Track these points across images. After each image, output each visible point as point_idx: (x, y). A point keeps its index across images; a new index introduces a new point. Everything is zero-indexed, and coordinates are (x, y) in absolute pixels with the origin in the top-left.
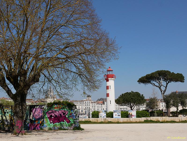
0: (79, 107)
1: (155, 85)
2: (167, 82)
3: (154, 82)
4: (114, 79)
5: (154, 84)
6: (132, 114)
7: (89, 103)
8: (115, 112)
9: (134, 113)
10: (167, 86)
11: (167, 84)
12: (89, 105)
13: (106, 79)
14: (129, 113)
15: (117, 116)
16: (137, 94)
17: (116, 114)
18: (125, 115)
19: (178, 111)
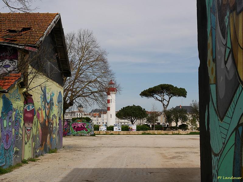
2: (170, 96)
3: (157, 96)
4: (115, 92)
5: (157, 98)
6: (132, 128)
7: (82, 115)
9: (134, 127)
10: (169, 101)
11: (170, 98)
14: (130, 127)
15: (117, 130)
16: (139, 108)
17: (117, 127)
18: (126, 129)
19: (178, 126)
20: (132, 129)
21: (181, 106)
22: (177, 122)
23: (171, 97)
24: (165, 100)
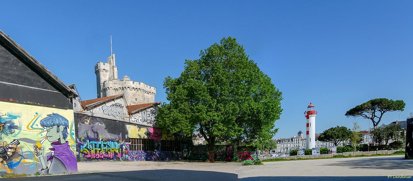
0: (287, 146)
1: (367, 117)
2: (382, 112)
3: (366, 114)
4: (315, 115)
5: (366, 115)
6: (332, 150)
7: (299, 140)
8: (313, 149)
9: (334, 149)
10: (381, 117)
11: (382, 114)
12: (299, 143)
13: (306, 116)
14: (329, 150)
15: (316, 153)
16: (344, 129)
17: (315, 151)
18: (324, 151)
19: (388, 144)
20: (332, 152)
21: (398, 122)
22: (387, 140)
23: (384, 112)
24: (376, 116)
